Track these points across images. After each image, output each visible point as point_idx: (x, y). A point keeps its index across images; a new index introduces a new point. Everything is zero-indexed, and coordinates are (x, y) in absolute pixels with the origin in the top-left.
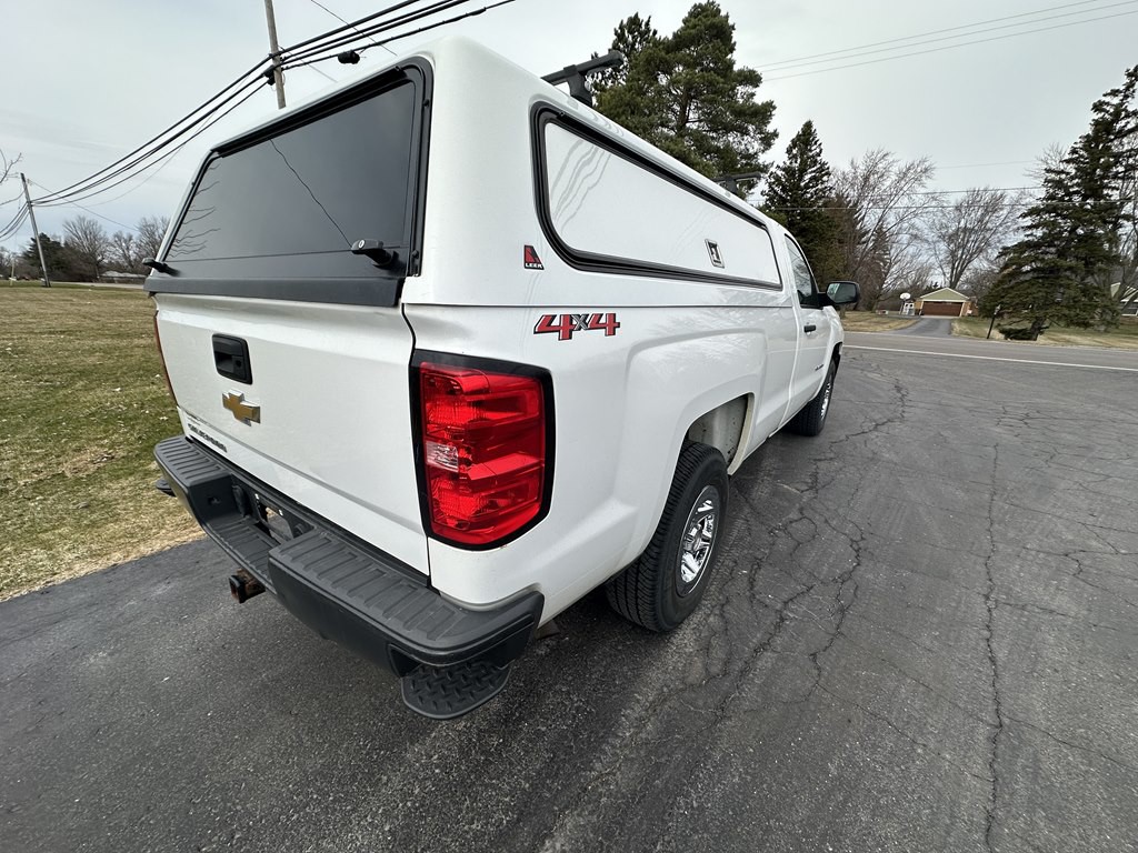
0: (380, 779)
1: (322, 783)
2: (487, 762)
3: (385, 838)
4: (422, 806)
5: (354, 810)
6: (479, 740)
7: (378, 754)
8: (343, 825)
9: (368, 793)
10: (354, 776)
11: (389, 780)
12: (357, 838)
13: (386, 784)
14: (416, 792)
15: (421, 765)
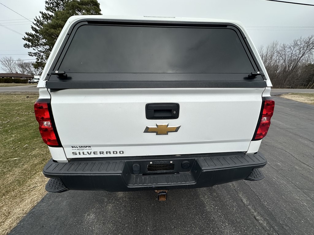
0: (212, 219)
1: (205, 232)
2: (220, 198)
3: (230, 226)
4: (224, 215)
5: (218, 228)
6: (213, 196)
7: (204, 216)
8: (221, 233)
9: (214, 223)
10: (207, 224)
11: (213, 217)
12: (227, 232)
13: (214, 219)
14: (220, 214)
15: (213, 209)
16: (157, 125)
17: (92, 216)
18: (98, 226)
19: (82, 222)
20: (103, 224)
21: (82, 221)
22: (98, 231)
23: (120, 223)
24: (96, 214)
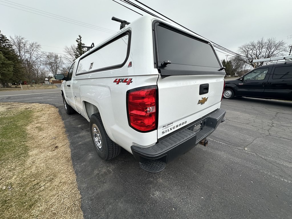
16: (202, 98)
17: (157, 193)
18: (169, 194)
19: (156, 201)
20: (171, 191)
21: (154, 201)
22: (173, 196)
23: (179, 182)
24: (157, 190)
